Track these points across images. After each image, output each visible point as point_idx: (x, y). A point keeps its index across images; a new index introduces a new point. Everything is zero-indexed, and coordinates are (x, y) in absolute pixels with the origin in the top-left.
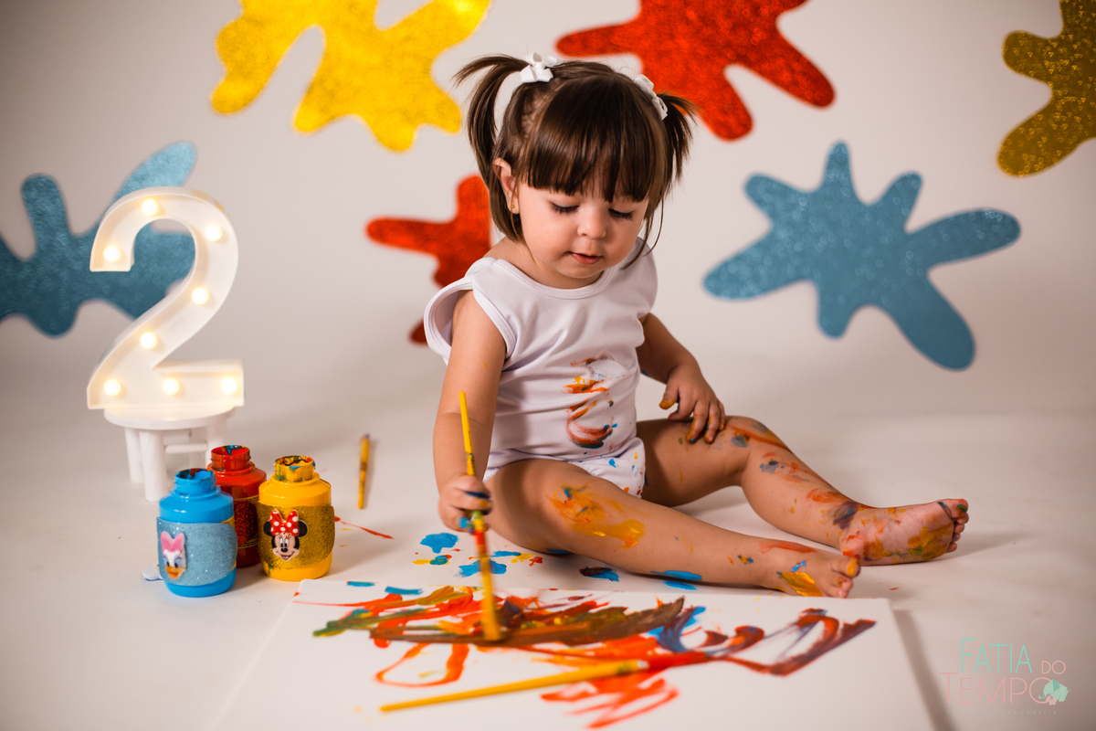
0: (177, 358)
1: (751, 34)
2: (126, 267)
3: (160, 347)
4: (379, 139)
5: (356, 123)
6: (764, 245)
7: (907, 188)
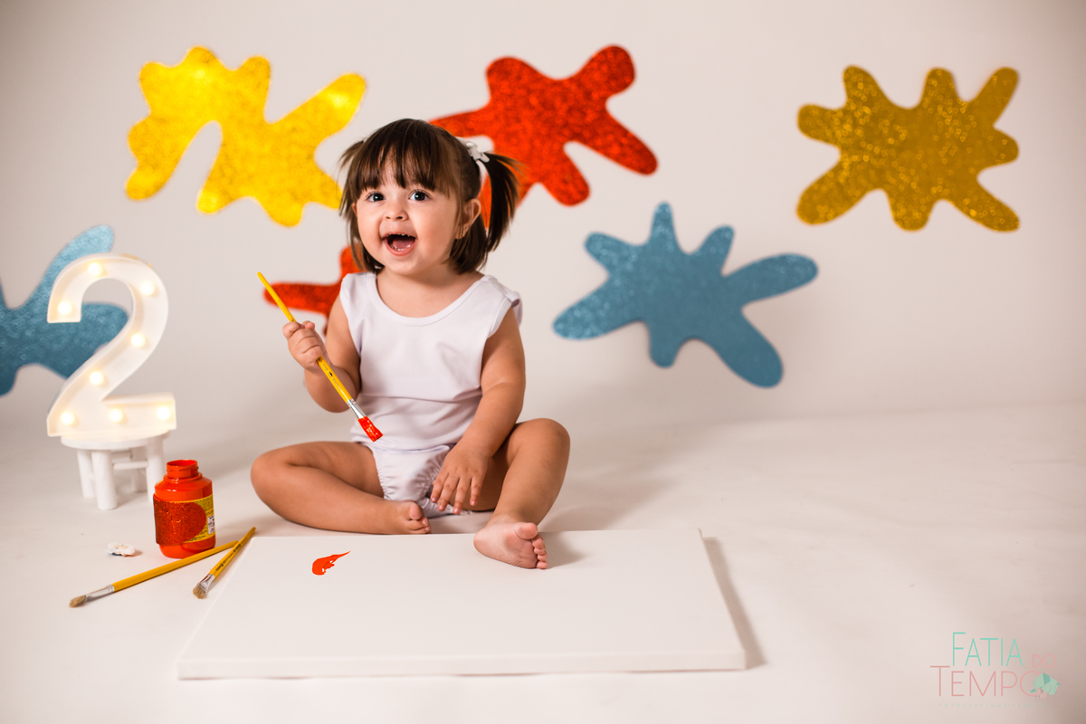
0: (119, 393)
1: (584, 114)
2: (77, 318)
3: (106, 384)
4: (272, 216)
5: (251, 203)
6: (602, 293)
7: (721, 239)
